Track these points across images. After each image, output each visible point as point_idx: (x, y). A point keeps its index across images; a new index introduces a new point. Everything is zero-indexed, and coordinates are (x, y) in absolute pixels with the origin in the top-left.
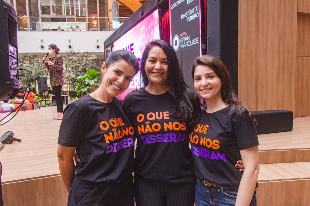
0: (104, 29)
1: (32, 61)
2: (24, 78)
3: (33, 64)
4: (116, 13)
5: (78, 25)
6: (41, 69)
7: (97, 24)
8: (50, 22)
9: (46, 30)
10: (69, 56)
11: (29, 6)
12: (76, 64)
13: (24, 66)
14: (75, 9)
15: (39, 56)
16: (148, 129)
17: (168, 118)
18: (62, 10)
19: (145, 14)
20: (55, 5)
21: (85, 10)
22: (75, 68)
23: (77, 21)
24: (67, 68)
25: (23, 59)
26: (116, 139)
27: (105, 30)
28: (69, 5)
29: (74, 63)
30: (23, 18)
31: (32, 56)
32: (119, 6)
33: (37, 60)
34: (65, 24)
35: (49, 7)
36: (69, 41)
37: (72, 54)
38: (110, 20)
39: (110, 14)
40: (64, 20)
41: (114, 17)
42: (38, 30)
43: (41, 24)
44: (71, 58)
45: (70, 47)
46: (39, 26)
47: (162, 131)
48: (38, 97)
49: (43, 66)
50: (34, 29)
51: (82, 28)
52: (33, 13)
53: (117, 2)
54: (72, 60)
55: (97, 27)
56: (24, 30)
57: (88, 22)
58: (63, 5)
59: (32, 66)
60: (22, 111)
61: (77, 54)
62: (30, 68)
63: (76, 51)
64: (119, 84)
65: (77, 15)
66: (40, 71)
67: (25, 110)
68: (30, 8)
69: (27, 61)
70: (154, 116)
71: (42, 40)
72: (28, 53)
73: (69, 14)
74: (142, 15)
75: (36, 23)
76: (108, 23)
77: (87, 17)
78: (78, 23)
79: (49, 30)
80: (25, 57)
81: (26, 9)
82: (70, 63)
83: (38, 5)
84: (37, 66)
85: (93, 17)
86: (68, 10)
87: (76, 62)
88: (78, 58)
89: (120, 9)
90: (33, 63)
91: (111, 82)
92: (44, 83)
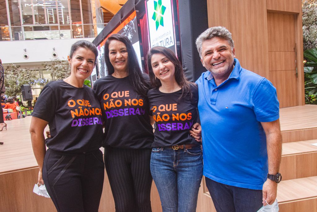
0: (88, 36)
1: (16, 72)
2: (8, 89)
3: (17, 75)
4: (101, 19)
5: (63, 33)
6: (25, 79)
7: (82, 31)
8: (33, 31)
9: (29, 39)
10: (54, 64)
11: (10, 16)
12: (62, 72)
13: (7, 77)
14: (58, 17)
15: (23, 66)
16: (112, 105)
17: (128, 96)
18: (44, 19)
19: (124, 16)
20: (37, 14)
21: (69, 17)
22: (61, 76)
23: (61, 29)
24: (52, 77)
25: (7, 70)
26: (81, 116)
27: (90, 37)
28: (52, 13)
29: (59, 72)
30: (5, 29)
31: (15, 66)
32: (104, 13)
33: (21, 70)
34: (49, 33)
35: (31, 16)
36: (53, 50)
37: (56, 62)
38: (94, 27)
39: (94, 20)
40: (47, 28)
41: (98, 24)
42: (21, 40)
43: (24, 34)
44: (56, 66)
45: (55, 55)
46: (21, 36)
47: (123, 107)
48: (24, 108)
49: (28, 76)
50: (16, 38)
51: (66, 36)
52: (15, 23)
53: (101, 9)
54: (58, 68)
55: (82, 34)
56: (6, 40)
57: (73, 30)
58: (46, 13)
59: (16, 76)
60: (7, 120)
61: (62, 62)
62: (15, 79)
63: (61, 59)
64: (83, 67)
65: (61, 23)
66: (24, 81)
67: (9, 120)
68: (11, 18)
69: (10, 72)
70: (117, 94)
71: (26, 49)
72: (11, 64)
73: (52, 22)
74: (121, 18)
75: (19, 33)
76: (93, 30)
77: (71, 25)
78: (62, 32)
79: (33, 39)
80: (8, 67)
81: (7, 19)
82: (55, 72)
83: (19, 14)
84: (21, 76)
85: (78, 25)
86: (51, 19)
87: (61, 70)
88: (63, 66)
89: (104, 16)
90: (17, 73)
91: (77, 68)
92: (28, 91)
